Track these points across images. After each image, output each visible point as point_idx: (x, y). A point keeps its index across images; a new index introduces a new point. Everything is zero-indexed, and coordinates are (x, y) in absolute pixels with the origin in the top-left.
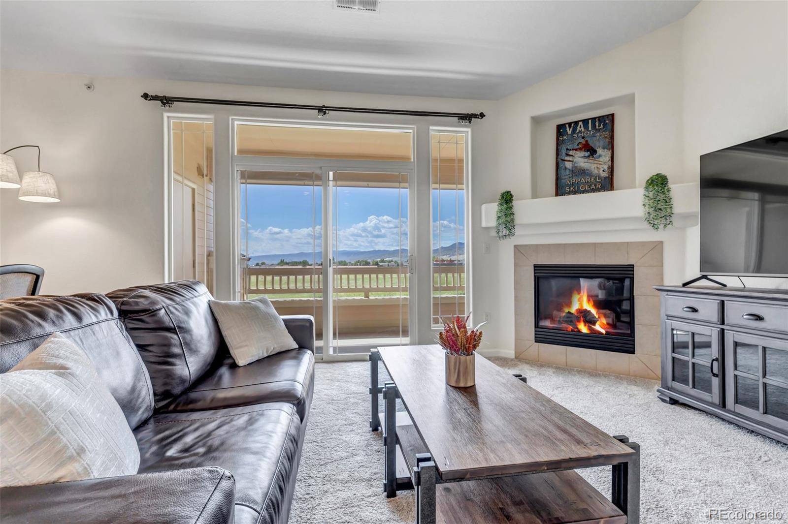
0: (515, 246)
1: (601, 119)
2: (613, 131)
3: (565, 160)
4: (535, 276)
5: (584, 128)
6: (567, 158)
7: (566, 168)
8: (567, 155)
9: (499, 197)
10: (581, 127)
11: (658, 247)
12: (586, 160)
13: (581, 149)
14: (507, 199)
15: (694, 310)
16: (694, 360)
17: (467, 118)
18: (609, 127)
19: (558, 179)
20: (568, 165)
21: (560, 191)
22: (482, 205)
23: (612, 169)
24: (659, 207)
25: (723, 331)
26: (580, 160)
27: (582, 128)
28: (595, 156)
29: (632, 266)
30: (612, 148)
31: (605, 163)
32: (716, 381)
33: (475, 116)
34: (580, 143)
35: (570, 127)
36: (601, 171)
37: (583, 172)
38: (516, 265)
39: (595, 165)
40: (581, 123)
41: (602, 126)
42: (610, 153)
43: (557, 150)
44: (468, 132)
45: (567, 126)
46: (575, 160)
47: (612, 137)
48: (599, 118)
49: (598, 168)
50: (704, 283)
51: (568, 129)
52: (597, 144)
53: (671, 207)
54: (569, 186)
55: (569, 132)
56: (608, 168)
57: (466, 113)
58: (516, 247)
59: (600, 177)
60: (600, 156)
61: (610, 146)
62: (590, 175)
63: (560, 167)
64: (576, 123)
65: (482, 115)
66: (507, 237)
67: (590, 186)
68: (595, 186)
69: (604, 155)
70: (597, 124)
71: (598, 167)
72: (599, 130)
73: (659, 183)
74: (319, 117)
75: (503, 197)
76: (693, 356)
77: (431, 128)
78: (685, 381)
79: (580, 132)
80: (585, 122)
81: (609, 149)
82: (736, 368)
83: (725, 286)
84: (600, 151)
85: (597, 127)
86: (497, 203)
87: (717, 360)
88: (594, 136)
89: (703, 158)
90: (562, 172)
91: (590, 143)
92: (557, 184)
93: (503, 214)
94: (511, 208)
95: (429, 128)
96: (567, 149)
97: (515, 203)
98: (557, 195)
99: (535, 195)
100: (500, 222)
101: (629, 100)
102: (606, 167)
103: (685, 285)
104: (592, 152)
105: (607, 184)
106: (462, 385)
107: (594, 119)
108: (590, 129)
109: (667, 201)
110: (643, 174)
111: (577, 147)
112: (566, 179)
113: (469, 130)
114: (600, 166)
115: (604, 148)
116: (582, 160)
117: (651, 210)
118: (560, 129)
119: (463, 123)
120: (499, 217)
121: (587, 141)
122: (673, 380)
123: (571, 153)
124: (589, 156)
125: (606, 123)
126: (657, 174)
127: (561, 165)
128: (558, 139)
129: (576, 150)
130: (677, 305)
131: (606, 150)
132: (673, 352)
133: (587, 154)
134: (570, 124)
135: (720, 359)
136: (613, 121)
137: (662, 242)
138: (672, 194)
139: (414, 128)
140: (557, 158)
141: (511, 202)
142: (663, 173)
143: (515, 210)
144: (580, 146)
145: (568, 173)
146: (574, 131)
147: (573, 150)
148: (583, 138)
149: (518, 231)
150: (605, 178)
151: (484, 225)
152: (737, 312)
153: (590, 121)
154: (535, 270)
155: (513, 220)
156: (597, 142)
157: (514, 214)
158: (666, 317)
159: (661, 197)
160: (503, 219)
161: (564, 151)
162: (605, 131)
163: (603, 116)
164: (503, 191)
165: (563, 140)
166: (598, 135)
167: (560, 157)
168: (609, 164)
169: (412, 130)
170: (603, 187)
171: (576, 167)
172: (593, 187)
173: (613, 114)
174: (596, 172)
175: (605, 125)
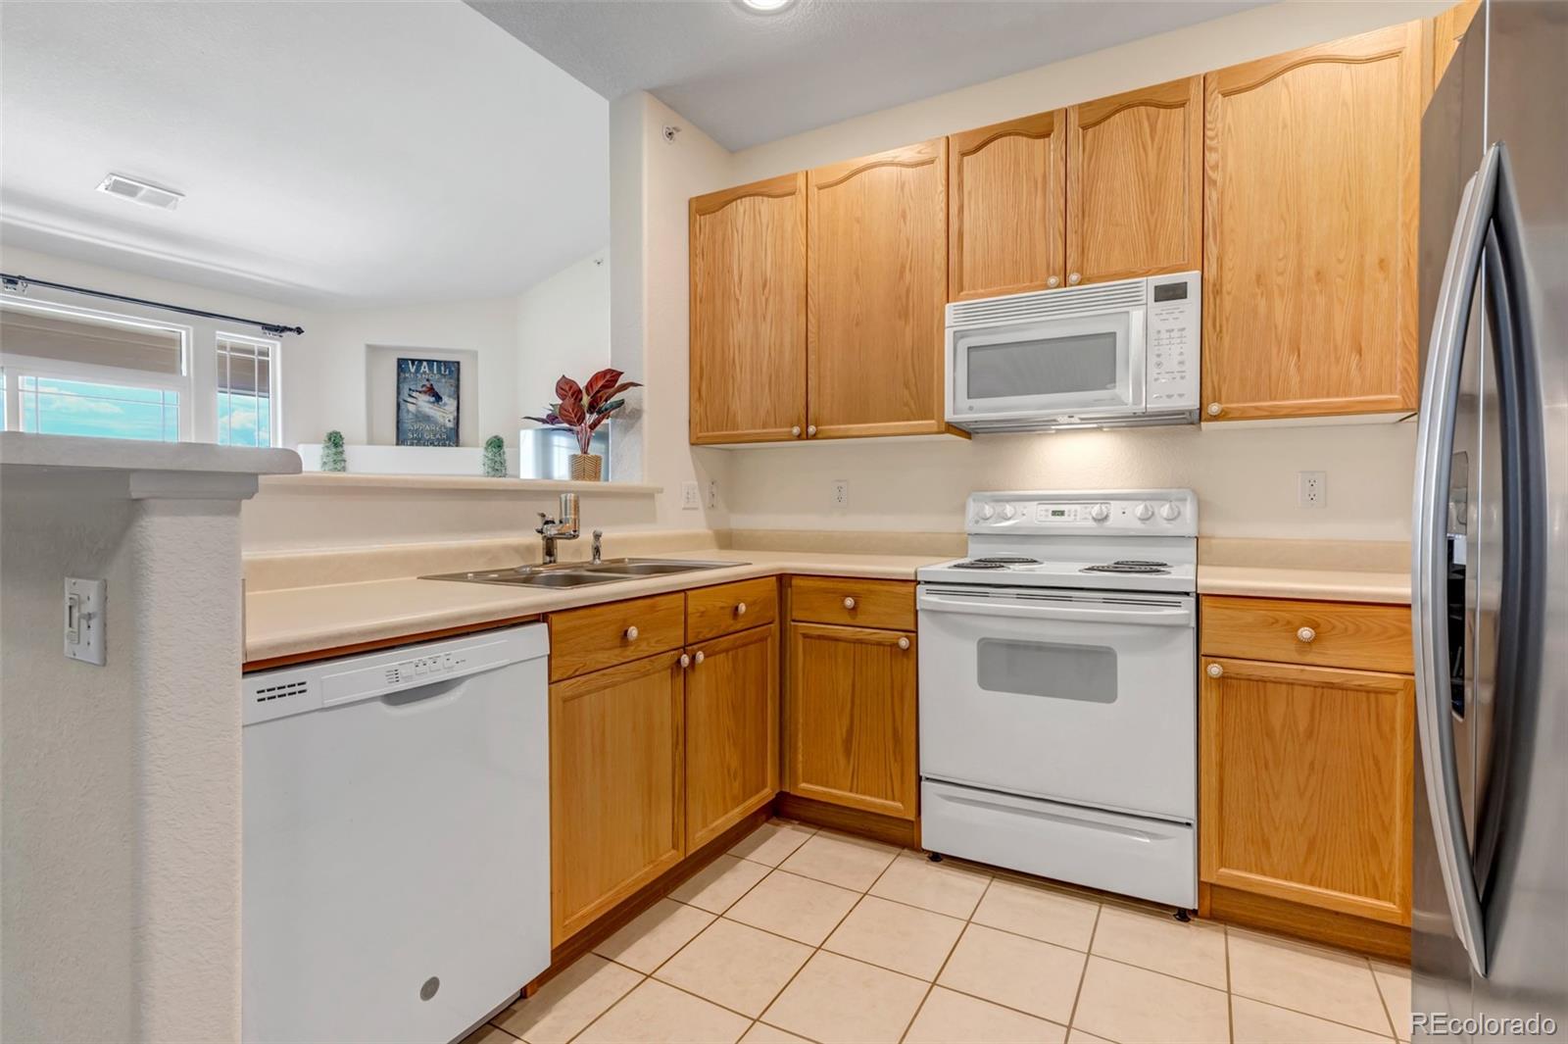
1: (446, 364)
2: (458, 380)
3: (407, 402)
5: (429, 370)
6: (410, 400)
7: (408, 411)
8: (410, 396)
9: (325, 437)
10: (425, 367)
12: (431, 406)
13: (425, 392)
14: (335, 441)
17: (276, 330)
18: (455, 375)
19: (399, 422)
20: (411, 408)
21: (401, 439)
22: (298, 444)
23: (457, 419)
24: (496, 467)
26: (424, 403)
27: (427, 369)
28: (440, 403)
30: (457, 399)
31: (450, 413)
33: (290, 330)
34: (424, 386)
35: (413, 364)
36: (447, 421)
37: (427, 418)
39: (441, 414)
40: (425, 363)
41: (447, 372)
42: (455, 403)
43: (398, 387)
44: (275, 345)
45: (410, 362)
46: (419, 404)
47: (458, 387)
48: (444, 362)
49: (443, 417)
51: (410, 366)
52: (442, 390)
53: (504, 469)
54: (412, 432)
55: (413, 370)
56: (454, 419)
57: (276, 324)
59: (445, 428)
60: (445, 404)
61: (456, 396)
62: (436, 423)
63: (401, 408)
64: (420, 361)
65: (299, 331)
67: (434, 439)
68: (439, 439)
69: (449, 403)
70: (443, 368)
71: (443, 415)
72: (445, 376)
73: (497, 445)
75: (330, 439)
77: (218, 332)
79: (425, 372)
80: (430, 362)
81: (455, 399)
84: (445, 399)
85: (443, 372)
86: (322, 446)
88: (438, 381)
90: (404, 414)
91: (435, 387)
92: (398, 428)
93: (330, 459)
94: (342, 453)
95: (214, 333)
96: (410, 389)
97: (345, 447)
98: (397, 444)
99: (371, 441)
100: (327, 470)
101: (474, 355)
102: (451, 418)
104: (438, 398)
105: (451, 437)
107: (439, 362)
108: (435, 372)
109: (502, 463)
110: (485, 435)
111: (421, 389)
112: (408, 425)
113: (278, 345)
114: (446, 416)
115: (449, 396)
116: (426, 404)
117: (490, 470)
118: (402, 364)
119: (272, 334)
120: (325, 463)
121: (432, 385)
123: (414, 394)
124: (434, 402)
125: (451, 369)
126: (496, 436)
127: (403, 406)
128: (399, 375)
129: (420, 392)
133: (432, 399)
134: (413, 361)
136: (458, 370)
138: (507, 457)
139: (189, 329)
140: (398, 398)
141: (341, 446)
142: (501, 435)
143: (346, 456)
144: (424, 389)
145: (410, 418)
146: (417, 370)
147: (416, 391)
148: (428, 380)
150: (451, 429)
153: (435, 363)
155: (344, 468)
156: (443, 387)
157: (345, 461)
159: (498, 459)
160: (331, 467)
161: (405, 391)
162: (451, 378)
163: (449, 362)
164: (331, 430)
165: (405, 378)
166: (443, 380)
167: (401, 397)
168: (455, 414)
169: (184, 332)
170: (448, 438)
171: (418, 411)
172: (438, 436)
173: (458, 363)
174: (441, 420)
175: (451, 372)
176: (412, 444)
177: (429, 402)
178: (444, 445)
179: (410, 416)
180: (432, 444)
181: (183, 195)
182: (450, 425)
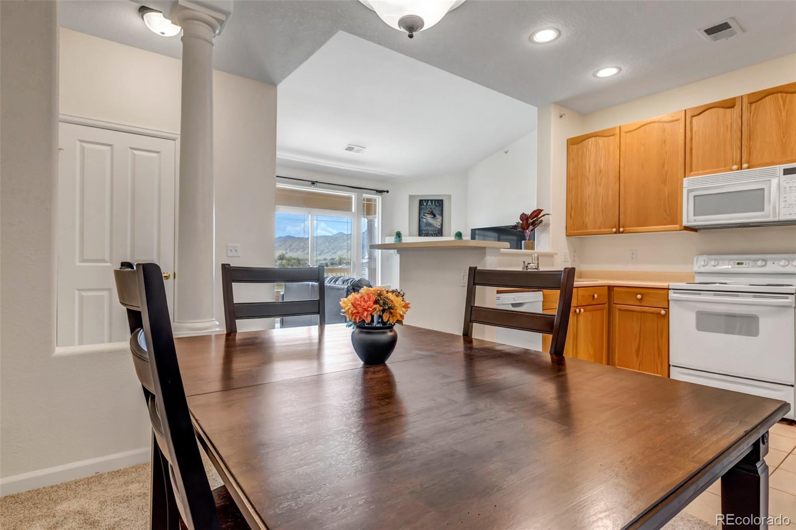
1: (438, 201)
2: (442, 207)
6: (424, 217)
7: (423, 222)
8: (424, 215)
9: (395, 234)
10: (430, 203)
13: (430, 213)
14: (398, 234)
17: (380, 192)
18: (441, 205)
19: (419, 227)
20: (424, 220)
21: (421, 233)
22: (386, 237)
23: (442, 225)
26: (429, 218)
27: (430, 204)
28: (435, 218)
30: (442, 216)
31: (439, 222)
33: (384, 191)
36: (438, 225)
37: (430, 225)
40: (430, 201)
41: (438, 204)
42: (441, 218)
43: (419, 212)
46: (427, 218)
47: (442, 211)
51: (424, 202)
54: (425, 231)
55: (425, 204)
57: (382, 190)
59: (437, 228)
60: (437, 218)
62: (433, 226)
63: (421, 221)
64: (428, 200)
65: (388, 192)
69: (439, 217)
70: (436, 203)
71: (436, 223)
73: (459, 235)
77: (364, 195)
80: (432, 201)
84: (437, 216)
85: (436, 205)
86: (394, 237)
88: (435, 208)
89: (472, 229)
90: (421, 223)
92: (419, 230)
94: (401, 240)
96: (424, 213)
97: (402, 238)
98: (419, 235)
99: (410, 234)
101: (450, 197)
102: (440, 224)
104: (435, 216)
105: (440, 233)
107: (435, 200)
108: (433, 205)
110: (454, 231)
111: (428, 212)
112: (423, 228)
113: (380, 197)
115: (439, 215)
118: (421, 201)
119: (379, 194)
121: (432, 210)
123: (426, 215)
124: (433, 218)
125: (440, 203)
126: (459, 231)
127: (421, 219)
128: (420, 206)
129: (428, 214)
133: (432, 216)
134: (425, 200)
136: (443, 203)
139: (355, 194)
141: (401, 235)
142: (461, 231)
146: (427, 204)
147: (426, 213)
148: (431, 208)
150: (439, 229)
156: (436, 212)
161: (422, 214)
162: (440, 207)
164: (397, 231)
165: (422, 208)
166: (437, 208)
167: (420, 216)
168: (441, 222)
169: (353, 196)
170: (438, 233)
171: (428, 222)
172: (434, 232)
173: (442, 200)
174: (436, 225)
175: (440, 204)
176: (424, 236)
177: (431, 218)
178: (437, 236)
179: (424, 224)
180: (432, 236)
181: (365, 148)
182: (439, 227)
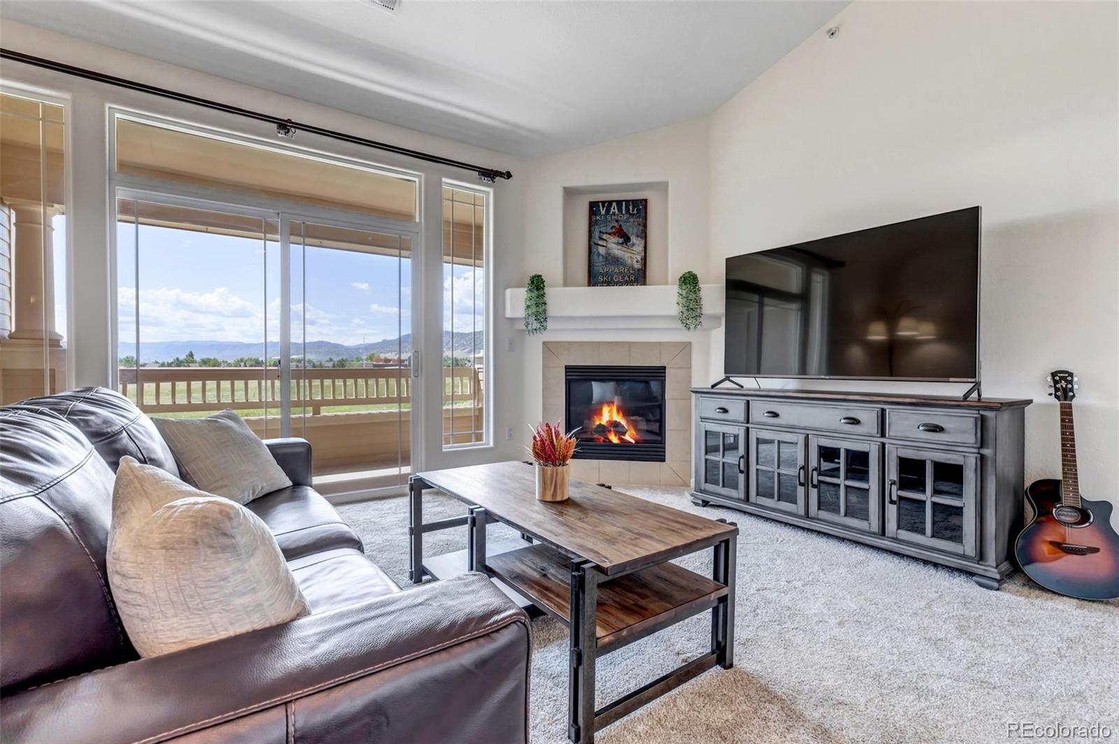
0: (544, 343)
1: (634, 203)
2: (646, 219)
3: (598, 245)
4: (566, 379)
5: (618, 210)
6: (601, 243)
7: (599, 255)
8: (601, 239)
9: (528, 281)
10: (614, 209)
11: (687, 346)
12: (619, 247)
13: (614, 234)
14: (537, 284)
15: (725, 411)
16: (724, 460)
17: (489, 174)
18: (643, 214)
19: (590, 265)
20: (602, 250)
21: (593, 279)
22: (507, 288)
23: (645, 259)
24: (691, 306)
25: (748, 428)
26: (613, 246)
27: (616, 210)
28: (628, 244)
29: (664, 368)
30: (645, 238)
31: (638, 253)
32: (742, 477)
33: (499, 174)
34: (613, 227)
35: (603, 206)
36: (635, 262)
37: (616, 261)
38: (545, 367)
39: (629, 255)
40: (614, 204)
41: (635, 212)
42: (643, 242)
43: (590, 231)
44: (488, 193)
45: (600, 204)
46: (609, 245)
47: (645, 226)
48: (633, 201)
49: (631, 258)
50: (727, 384)
51: (601, 208)
52: (631, 229)
53: (701, 308)
54: (603, 275)
55: (603, 212)
56: (642, 259)
57: (490, 169)
58: (546, 344)
59: (633, 268)
60: (633, 245)
61: (643, 235)
62: (624, 264)
63: (593, 251)
64: (610, 203)
65: (509, 175)
66: (538, 331)
67: (623, 277)
68: (629, 277)
69: (637, 242)
70: (631, 208)
71: (631, 256)
72: (633, 215)
73: (690, 281)
74: (280, 135)
75: (532, 282)
76: (723, 457)
77: (445, 180)
78: (716, 483)
79: (614, 214)
80: (619, 203)
81: (642, 238)
82: (757, 464)
83: (742, 387)
84: (634, 239)
85: (631, 212)
86: (526, 289)
87: (742, 457)
89: (727, 259)
90: (595, 257)
91: (624, 228)
92: (589, 271)
93: (533, 302)
94: (543, 295)
95: (441, 180)
96: (601, 232)
97: (547, 290)
98: (589, 285)
99: (566, 283)
100: (530, 312)
101: (663, 187)
102: (639, 258)
103: (713, 386)
104: (627, 239)
105: (639, 277)
106: (559, 499)
107: (627, 202)
108: (624, 212)
109: (698, 301)
110: (676, 269)
111: (611, 231)
112: (599, 267)
113: (491, 191)
114: (634, 256)
115: (637, 236)
117: (684, 310)
118: (593, 207)
119: (486, 180)
120: (528, 307)
121: (620, 226)
122: (706, 482)
123: (604, 236)
124: (622, 244)
125: (639, 208)
126: (689, 272)
127: (594, 250)
128: (590, 218)
129: (610, 234)
130: (710, 407)
131: (639, 239)
132: (706, 454)
133: (621, 240)
134: (603, 203)
135: (745, 457)
136: (645, 207)
137: (690, 343)
138: (703, 294)
139: (421, 176)
140: (590, 241)
141: (543, 289)
142: (694, 271)
143: (547, 298)
144: (614, 230)
145: (601, 260)
146: (608, 211)
147: (607, 233)
148: (617, 221)
149: (550, 324)
150: (639, 270)
151: (509, 314)
152: (759, 410)
153: (624, 203)
154: (566, 372)
155: (545, 311)
156: (631, 228)
157: (546, 304)
158: (700, 420)
159: (692, 296)
160: (534, 309)
161: (597, 234)
162: (638, 217)
163: (637, 200)
164: (534, 274)
165: (596, 221)
166: (632, 220)
167: (592, 240)
168: (642, 254)
169: (417, 178)
170: (637, 278)
171: (609, 254)
172: (626, 278)
173: (646, 200)
174: (629, 262)
175: (638, 211)
176: (602, 285)
177: (618, 243)
178: (632, 284)
179: (601, 259)
180: (622, 285)
182: (638, 266)
